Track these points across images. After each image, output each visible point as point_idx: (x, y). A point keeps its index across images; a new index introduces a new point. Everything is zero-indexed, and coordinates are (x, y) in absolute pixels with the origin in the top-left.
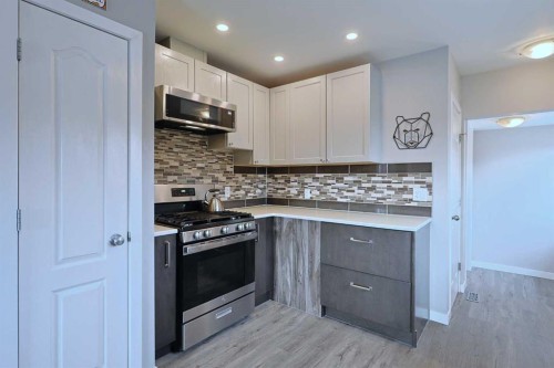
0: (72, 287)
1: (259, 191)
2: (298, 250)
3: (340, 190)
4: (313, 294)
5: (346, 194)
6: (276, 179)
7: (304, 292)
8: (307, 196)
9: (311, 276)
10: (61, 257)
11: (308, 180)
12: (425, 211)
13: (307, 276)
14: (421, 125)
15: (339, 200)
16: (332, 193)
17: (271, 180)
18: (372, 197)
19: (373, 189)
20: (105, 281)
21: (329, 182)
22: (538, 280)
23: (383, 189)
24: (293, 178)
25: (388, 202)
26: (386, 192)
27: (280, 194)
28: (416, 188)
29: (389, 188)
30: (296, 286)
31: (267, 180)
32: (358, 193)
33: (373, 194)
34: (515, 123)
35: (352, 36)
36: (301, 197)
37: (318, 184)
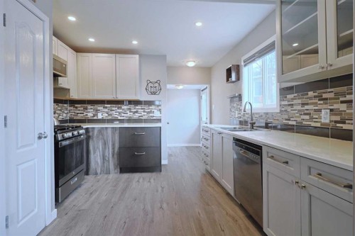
0: (23, 163)
1: (65, 115)
2: (105, 144)
3: (120, 113)
4: (114, 164)
5: (123, 115)
6: (76, 107)
7: (109, 165)
8: (100, 116)
9: (113, 155)
10: (20, 145)
11: (100, 108)
12: (159, 120)
13: (111, 156)
14: (157, 85)
15: (119, 118)
16: (115, 114)
17: (72, 108)
18: (136, 116)
19: (137, 112)
20: (36, 160)
21: (113, 109)
22: (187, 147)
23: (141, 112)
24: (89, 107)
25: (144, 118)
26: (143, 113)
27: (80, 117)
28: (155, 111)
29: (144, 112)
30: (104, 162)
31: (69, 108)
32: (129, 114)
33: (137, 114)
34: (181, 87)
35: (135, 42)
36: (95, 118)
37: (106, 110)
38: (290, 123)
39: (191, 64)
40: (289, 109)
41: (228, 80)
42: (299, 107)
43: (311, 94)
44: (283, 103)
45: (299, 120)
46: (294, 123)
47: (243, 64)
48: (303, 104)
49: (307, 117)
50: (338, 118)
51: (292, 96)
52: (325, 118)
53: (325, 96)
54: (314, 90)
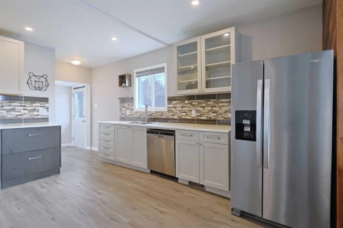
12: (45, 120)
23: (20, 110)
25: (24, 117)
28: (41, 109)
29: (25, 109)
35: (29, 29)
38: (175, 117)
39: (76, 63)
40: (174, 109)
41: (120, 85)
42: (180, 109)
43: (186, 102)
44: (170, 106)
45: (180, 115)
46: (177, 117)
47: (135, 75)
48: (182, 107)
49: (184, 114)
50: (199, 114)
51: (176, 102)
52: (194, 114)
53: (193, 103)
54: (188, 100)
